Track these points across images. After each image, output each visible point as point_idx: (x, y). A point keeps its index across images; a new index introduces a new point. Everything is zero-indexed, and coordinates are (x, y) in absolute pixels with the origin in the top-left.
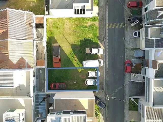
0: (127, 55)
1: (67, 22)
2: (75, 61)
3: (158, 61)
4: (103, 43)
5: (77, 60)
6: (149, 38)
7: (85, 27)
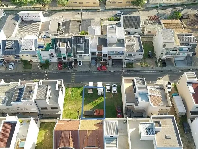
0: (94, 69)
1: (67, 107)
2: (99, 101)
3: (97, 45)
4: (85, 84)
5: (98, 99)
6: (83, 52)
7: (72, 94)
